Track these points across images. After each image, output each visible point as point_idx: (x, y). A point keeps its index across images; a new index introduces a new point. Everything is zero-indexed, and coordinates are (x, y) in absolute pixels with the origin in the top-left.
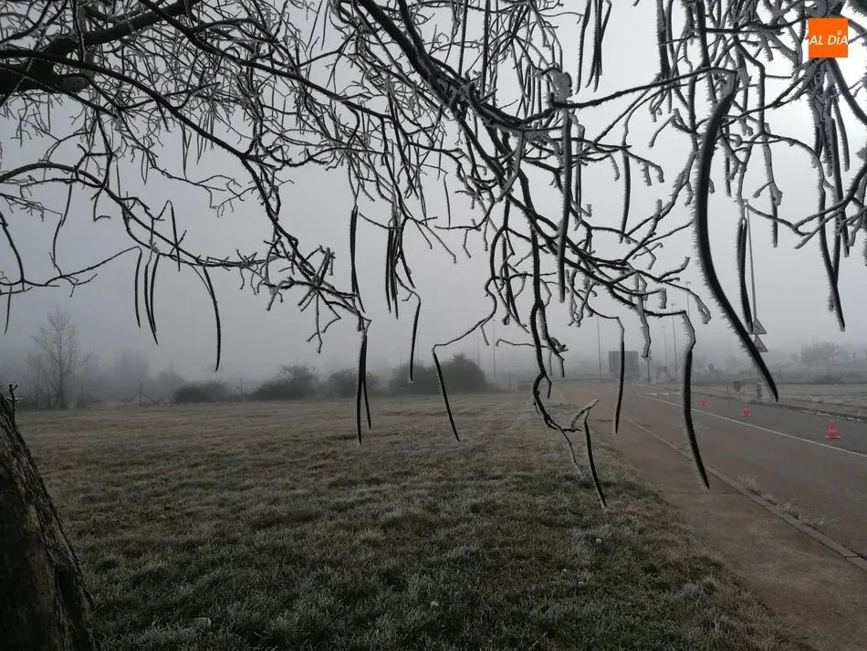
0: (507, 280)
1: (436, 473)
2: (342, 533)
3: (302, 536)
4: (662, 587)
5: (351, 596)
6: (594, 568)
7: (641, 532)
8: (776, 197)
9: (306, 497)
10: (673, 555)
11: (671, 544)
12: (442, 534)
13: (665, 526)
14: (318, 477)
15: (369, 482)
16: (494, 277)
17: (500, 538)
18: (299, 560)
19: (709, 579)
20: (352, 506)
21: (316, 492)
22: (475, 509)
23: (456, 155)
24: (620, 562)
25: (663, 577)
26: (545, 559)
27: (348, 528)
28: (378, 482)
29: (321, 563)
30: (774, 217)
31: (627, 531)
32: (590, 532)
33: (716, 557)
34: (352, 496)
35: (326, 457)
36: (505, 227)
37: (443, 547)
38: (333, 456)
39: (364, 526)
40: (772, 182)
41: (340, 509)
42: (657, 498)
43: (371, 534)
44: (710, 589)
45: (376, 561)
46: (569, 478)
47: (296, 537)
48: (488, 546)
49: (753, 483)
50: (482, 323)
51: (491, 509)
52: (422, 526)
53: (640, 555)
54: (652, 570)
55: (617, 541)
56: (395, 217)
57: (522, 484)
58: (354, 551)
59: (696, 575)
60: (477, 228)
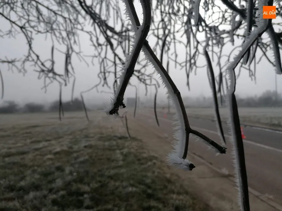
0: (105, 73)
1: (71, 137)
2: (39, 157)
3: (23, 159)
4: (142, 164)
5: (45, 175)
6: (123, 160)
7: (137, 150)
8: (176, 56)
9: (22, 147)
10: (145, 155)
11: (144, 153)
12: (75, 155)
13: (143, 148)
14: (25, 140)
15: (47, 141)
16: (101, 72)
17: (94, 155)
18: (25, 166)
19: (154, 161)
20: (41, 148)
21: (26, 145)
22: (85, 147)
23: (90, 33)
24: (131, 158)
25: (143, 161)
26: (108, 159)
27: (41, 155)
28: (49, 140)
29: (33, 166)
30: (176, 61)
31: (132, 150)
32: (122, 151)
33: (156, 155)
34: (41, 145)
35: (27, 133)
36: (105, 58)
37: (76, 158)
38: (30, 133)
39: (46, 154)
40: (175, 52)
41: (37, 150)
42: (141, 141)
43: (49, 156)
44: (155, 164)
45: (53, 164)
46: (115, 136)
47: (22, 159)
48: (91, 157)
49: (166, 135)
50: (96, 86)
51: (90, 147)
52: (68, 153)
53: (135, 156)
54: (139, 160)
55: (130, 153)
56: (68, 51)
57: (100, 139)
58: (45, 162)
59: (151, 160)
60: (96, 57)
